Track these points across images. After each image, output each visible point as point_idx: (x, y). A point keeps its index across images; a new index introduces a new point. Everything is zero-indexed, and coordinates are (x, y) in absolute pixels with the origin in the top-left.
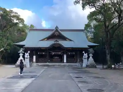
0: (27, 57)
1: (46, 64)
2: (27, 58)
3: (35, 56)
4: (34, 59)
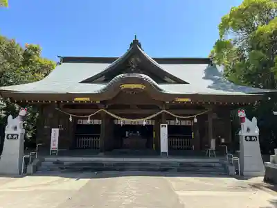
3: (57, 130)
4: (52, 139)
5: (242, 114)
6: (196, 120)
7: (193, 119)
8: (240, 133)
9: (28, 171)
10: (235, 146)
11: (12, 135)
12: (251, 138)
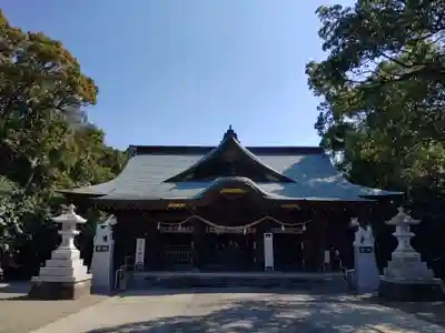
0: (102, 243)
1: (189, 274)
2: (102, 249)
3: (143, 240)
4: (138, 251)
5: (354, 222)
6: (304, 228)
7: (301, 226)
8: (354, 243)
9: (121, 288)
10: (349, 260)
11: (102, 247)
12: (366, 250)
